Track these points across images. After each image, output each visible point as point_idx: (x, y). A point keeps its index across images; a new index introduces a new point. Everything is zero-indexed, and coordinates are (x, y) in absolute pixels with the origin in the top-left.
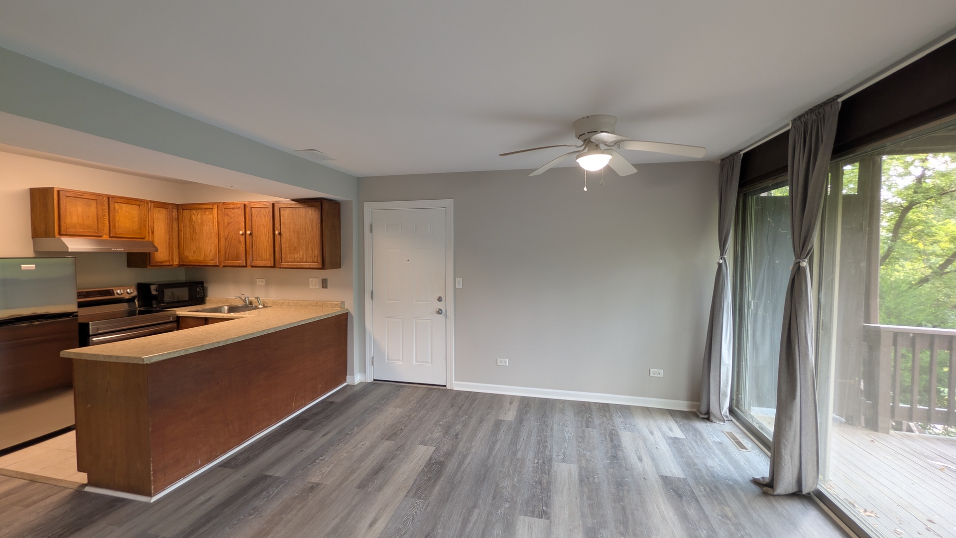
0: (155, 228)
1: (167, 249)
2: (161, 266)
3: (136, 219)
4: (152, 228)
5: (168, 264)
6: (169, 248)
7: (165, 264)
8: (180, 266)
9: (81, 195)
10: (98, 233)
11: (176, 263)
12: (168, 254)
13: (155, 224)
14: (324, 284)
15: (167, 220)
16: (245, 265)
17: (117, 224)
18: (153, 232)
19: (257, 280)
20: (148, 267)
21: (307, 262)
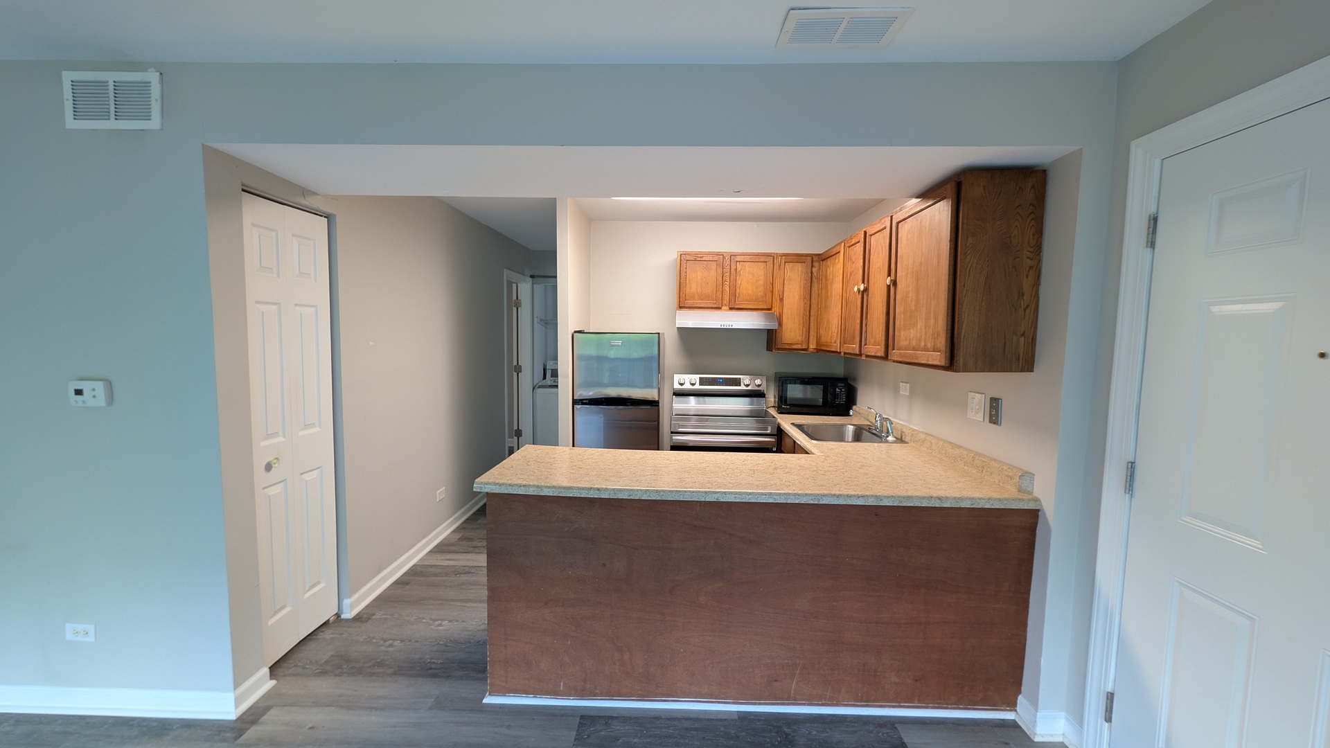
0: (785, 293)
1: (799, 324)
2: (791, 350)
3: (761, 282)
4: (781, 294)
5: (799, 347)
6: (803, 323)
7: (795, 347)
8: (818, 350)
9: (701, 257)
10: (715, 303)
11: (812, 346)
12: (801, 332)
13: (786, 287)
14: (995, 412)
15: (802, 281)
16: (858, 352)
17: (738, 291)
18: (781, 300)
19: (901, 384)
20: (774, 351)
21: (926, 349)
